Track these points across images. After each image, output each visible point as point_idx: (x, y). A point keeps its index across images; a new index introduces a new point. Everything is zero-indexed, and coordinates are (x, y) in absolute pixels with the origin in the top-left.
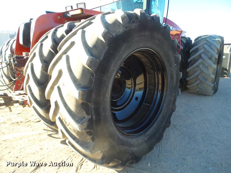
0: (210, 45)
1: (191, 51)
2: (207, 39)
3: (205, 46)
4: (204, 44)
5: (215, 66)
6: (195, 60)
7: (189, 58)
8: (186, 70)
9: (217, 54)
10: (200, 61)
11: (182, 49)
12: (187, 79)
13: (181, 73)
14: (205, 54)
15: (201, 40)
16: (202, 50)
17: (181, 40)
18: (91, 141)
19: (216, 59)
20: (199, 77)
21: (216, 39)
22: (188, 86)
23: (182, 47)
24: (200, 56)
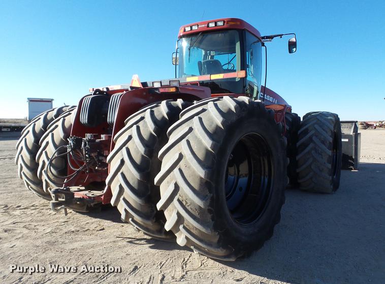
0: (322, 125)
1: (299, 132)
2: (318, 117)
3: (316, 126)
4: (314, 124)
5: (330, 152)
6: (305, 145)
7: (297, 141)
8: (295, 158)
9: (330, 136)
10: (311, 145)
11: (288, 129)
12: (298, 171)
13: (288, 159)
14: (316, 136)
15: (311, 118)
16: (313, 132)
17: (286, 118)
18: (211, 220)
19: (330, 143)
20: (312, 167)
21: (327, 117)
22: (299, 181)
23: (287, 127)
24: (311, 139)
